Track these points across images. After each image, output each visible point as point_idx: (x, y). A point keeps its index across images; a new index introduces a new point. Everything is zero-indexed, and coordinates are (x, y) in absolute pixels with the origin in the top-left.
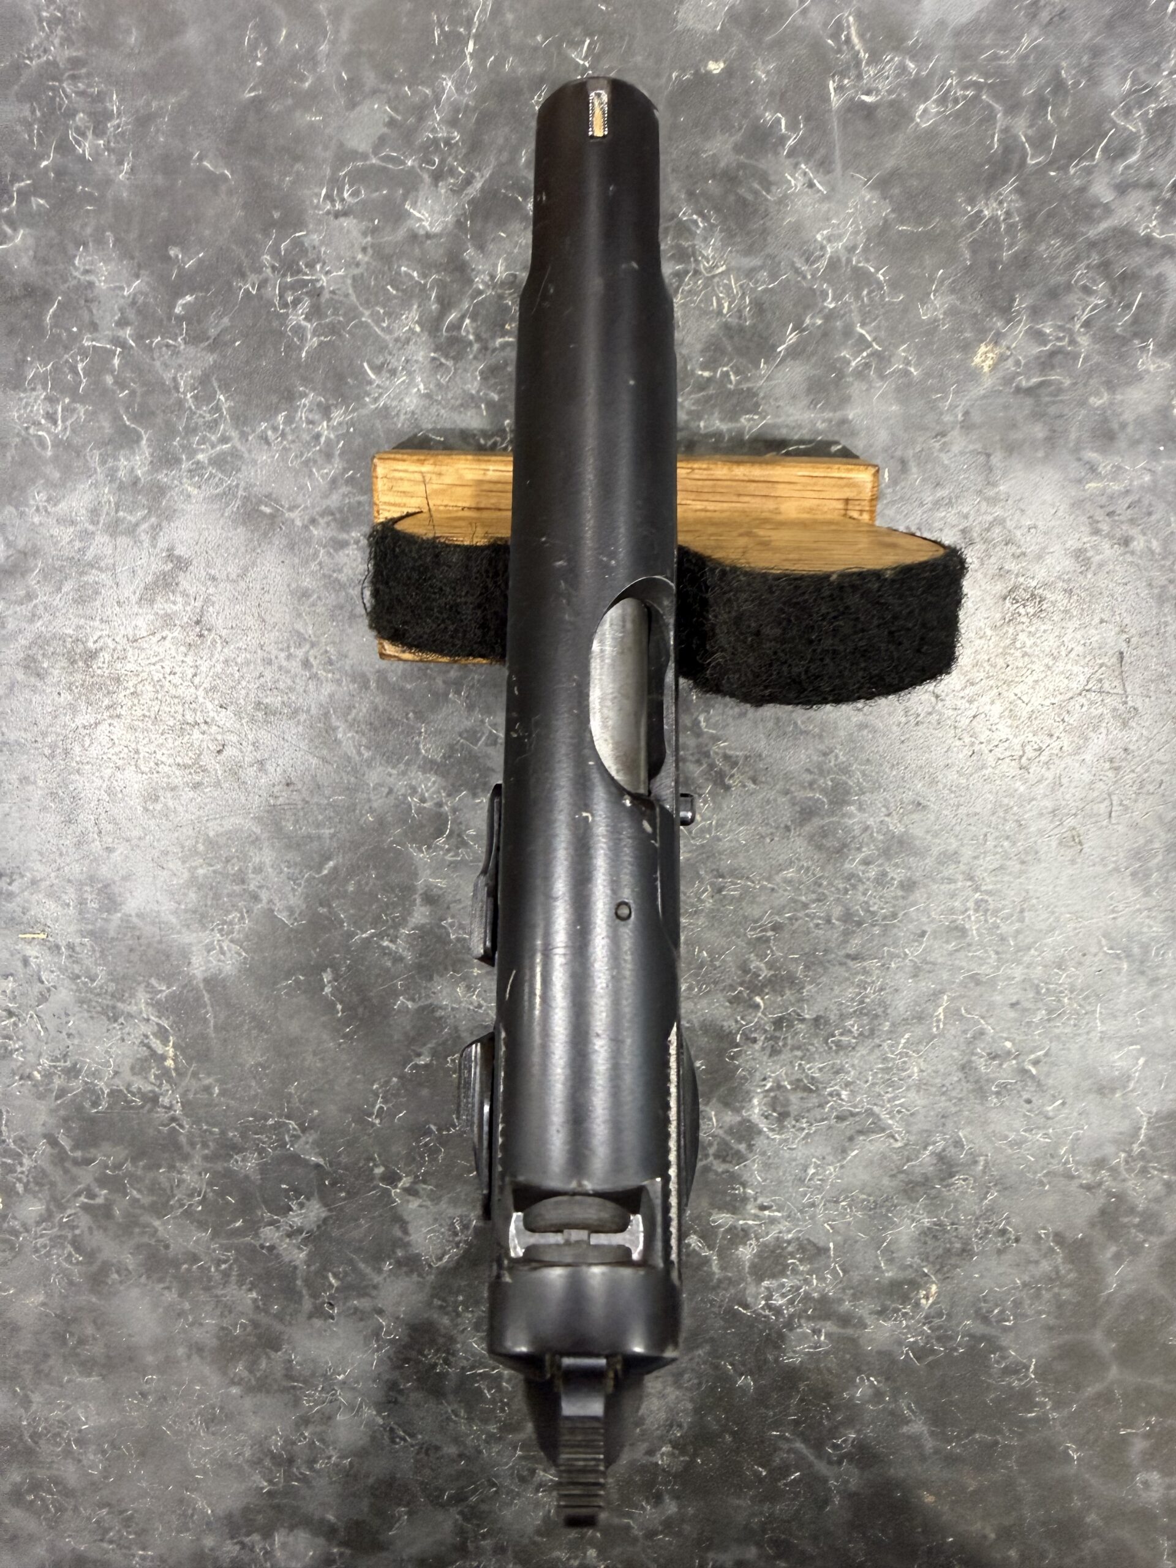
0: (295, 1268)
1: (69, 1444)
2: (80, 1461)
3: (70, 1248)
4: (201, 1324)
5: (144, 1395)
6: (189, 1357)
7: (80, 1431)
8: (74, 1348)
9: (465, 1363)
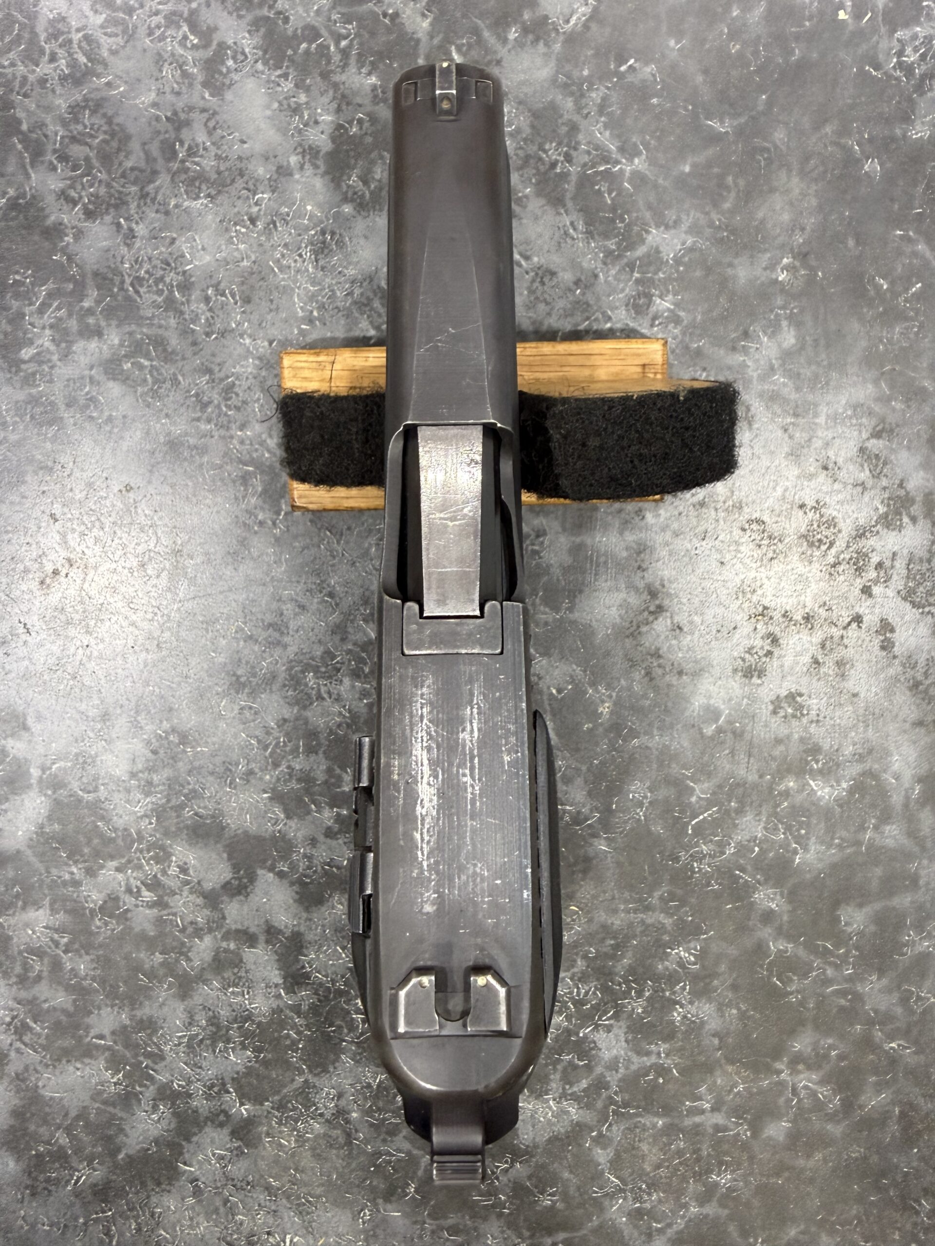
0: (418, 41)
1: (171, 292)
2: (182, 313)
3: (185, 28)
4: (316, 122)
5: (253, 221)
6: (302, 168)
7: (184, 272)
8: (183, 161)
9: (586, 158)
